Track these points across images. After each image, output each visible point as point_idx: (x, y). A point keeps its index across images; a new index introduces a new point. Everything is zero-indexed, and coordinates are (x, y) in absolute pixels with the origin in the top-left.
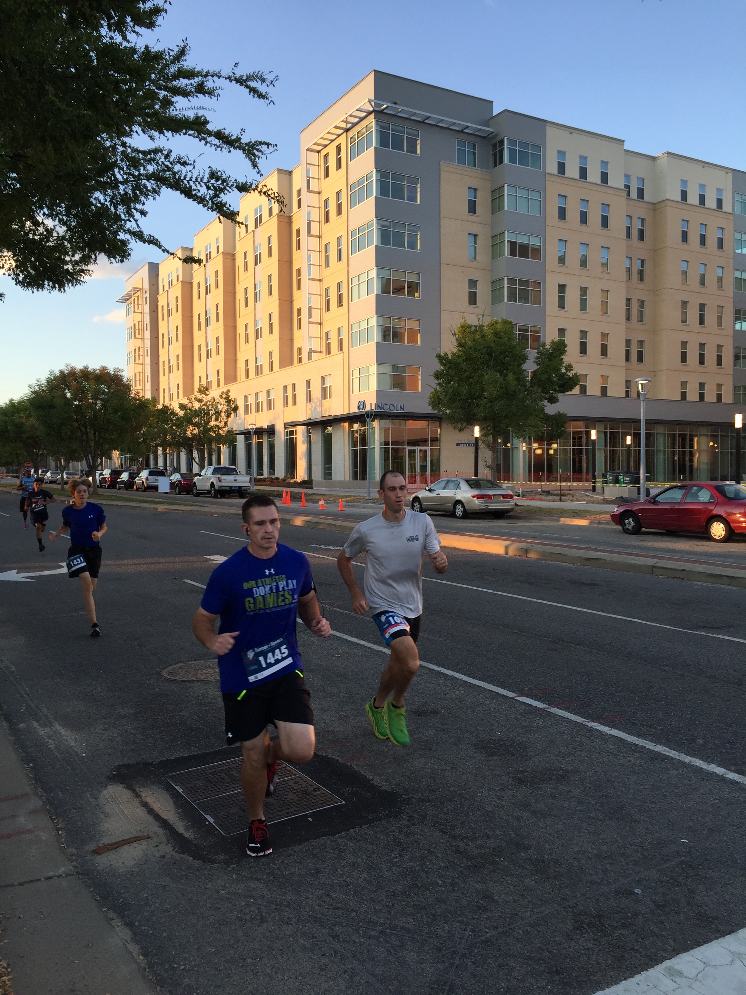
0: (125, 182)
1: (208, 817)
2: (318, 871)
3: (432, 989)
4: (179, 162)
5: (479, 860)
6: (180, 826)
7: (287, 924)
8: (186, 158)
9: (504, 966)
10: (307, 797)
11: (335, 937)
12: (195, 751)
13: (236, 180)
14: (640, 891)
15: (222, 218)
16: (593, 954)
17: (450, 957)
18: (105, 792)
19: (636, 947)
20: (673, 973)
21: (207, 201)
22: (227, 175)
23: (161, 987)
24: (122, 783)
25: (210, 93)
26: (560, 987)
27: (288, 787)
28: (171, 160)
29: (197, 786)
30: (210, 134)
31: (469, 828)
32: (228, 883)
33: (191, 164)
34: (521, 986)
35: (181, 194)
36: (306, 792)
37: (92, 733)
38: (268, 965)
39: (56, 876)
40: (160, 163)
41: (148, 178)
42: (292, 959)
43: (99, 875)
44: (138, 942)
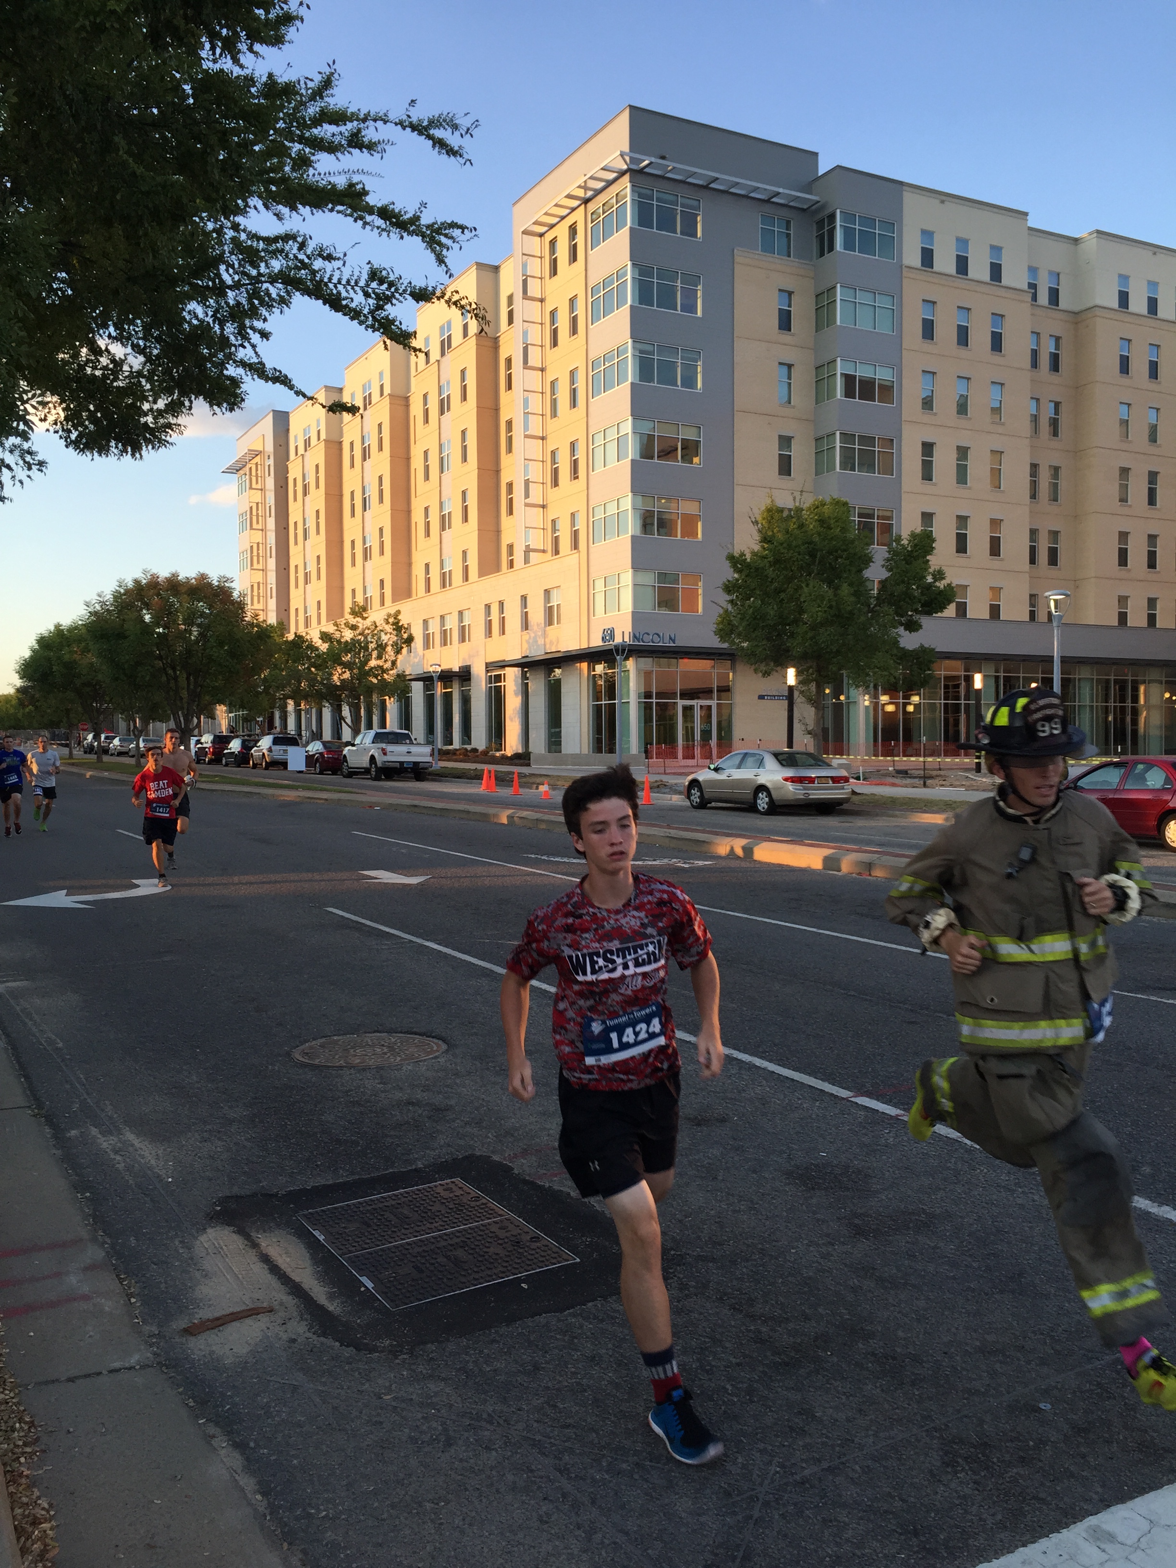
0: (237, 286)
1: (364, 1279)
2: (536, 1368)
3: (716, 1555)
4: (320, 255)
5: (793, 1354)
6: (319, 1292)
7: (488, 1449)
8: (332, 249)
9: (831, 1521)
10: (521, 1251)
11: (563, 1471)
12: (344, 1177)
13: (410, 283)
14: (1049, 1406)
15: (388, 342)
16: (973, 1504)
17: (744, 1506)
18: (203, 1238)
19: (1042, 1495)
20: (1101, 1537)
21: (365, 315)
22: (397, 275)
23: (290, 1544)
24: (229, 1225)
25: (371, 147)
26: (920, 1556)
27: (490, 1235)
28: (309, 252)
29: (347, 1231)
30: (370, 210)
31: (777, 1303)
32: (395, 1382)
33: (339, 259)
34: (858, 1552)
35: (325, 304)
36: (518, 1242)
37: (183, 1146)
38: (459, 1513)
39: (126, 1369)
40: (291, 256)
41: (273, 280)
42: (495, 1503)
43: (193, 1367)
44: (254, 1473)
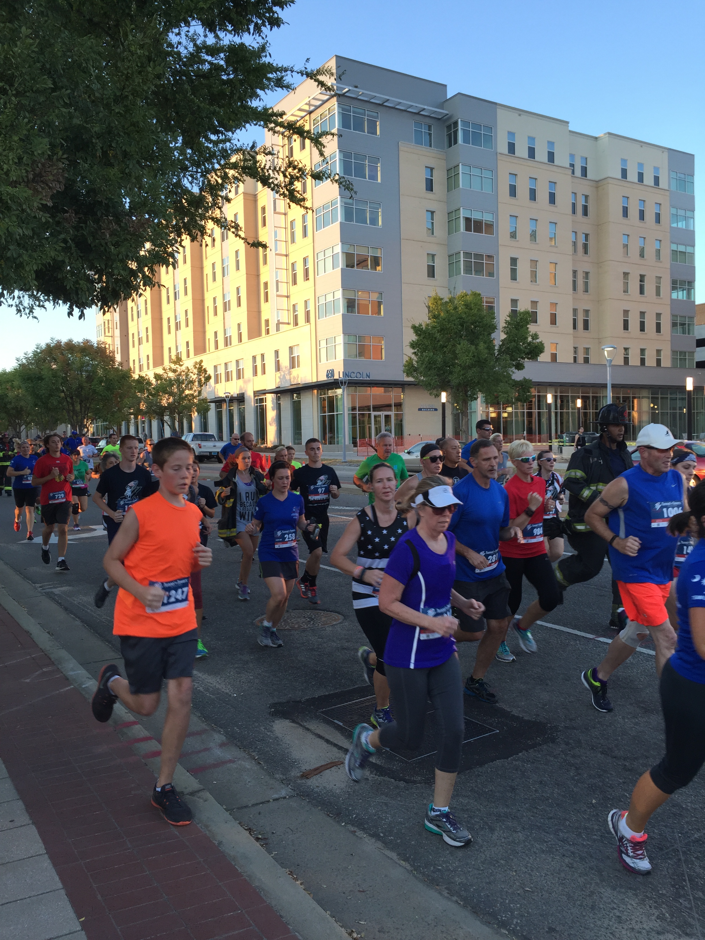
2: (513, 788)
4: (263, 152)
7: (515, 831)
8: (273, 149)
11: (564, 841)
12: (332, 691)
13: (311, 169)
15: (291, 203)
17: (673, 854)
18: (276, 726)
21: (281, 188)
22: (303, 164)
24: (285, 719)
25: (288, 87)
29: (353, 720)
33: (275, 154)
35: (258, 181)
39: (281, 798)
43: (319, 796)
44: (392, 849)
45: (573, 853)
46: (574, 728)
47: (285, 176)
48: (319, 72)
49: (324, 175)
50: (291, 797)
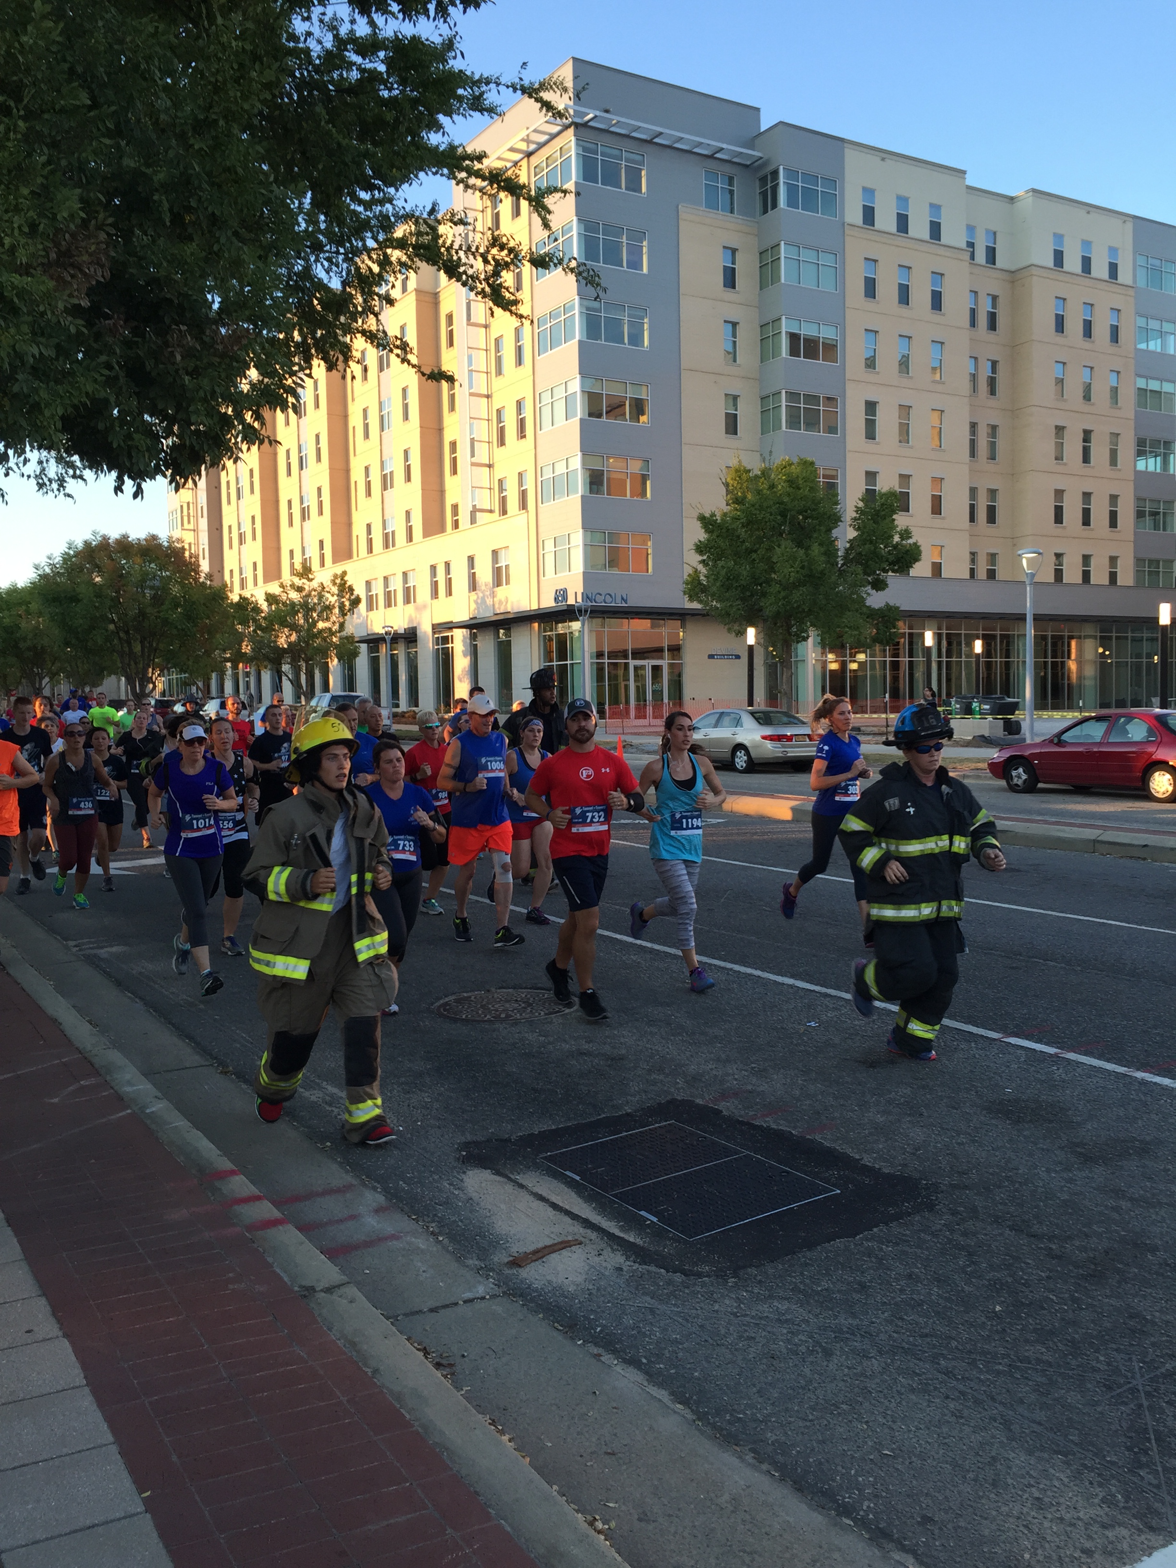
1: (645, 1215)
4: (449, 220)
5: (1093, 1267)
6: (612, 1227)
7: (866, 1357)
8: (466, 214)
11: (948, 1373)
12: (563, 1123)
13: (529, 249)
15: (495, 309)
17: (1130, 1397)
18: (468, 1180)
22: (515, 241)
23: (736, 1445)
24: (484, 1167)
25: (491, 110)
32: (742, 1303)
35: (440, 270)
39: (478, 1298)
43: (541, 1295)
44: (660, 1385)
45: (962, 1393)
46: (966, 1187)
47: (486, 261)
48: (543, 86)
49: (551, 260)
50: (494, 1296)
